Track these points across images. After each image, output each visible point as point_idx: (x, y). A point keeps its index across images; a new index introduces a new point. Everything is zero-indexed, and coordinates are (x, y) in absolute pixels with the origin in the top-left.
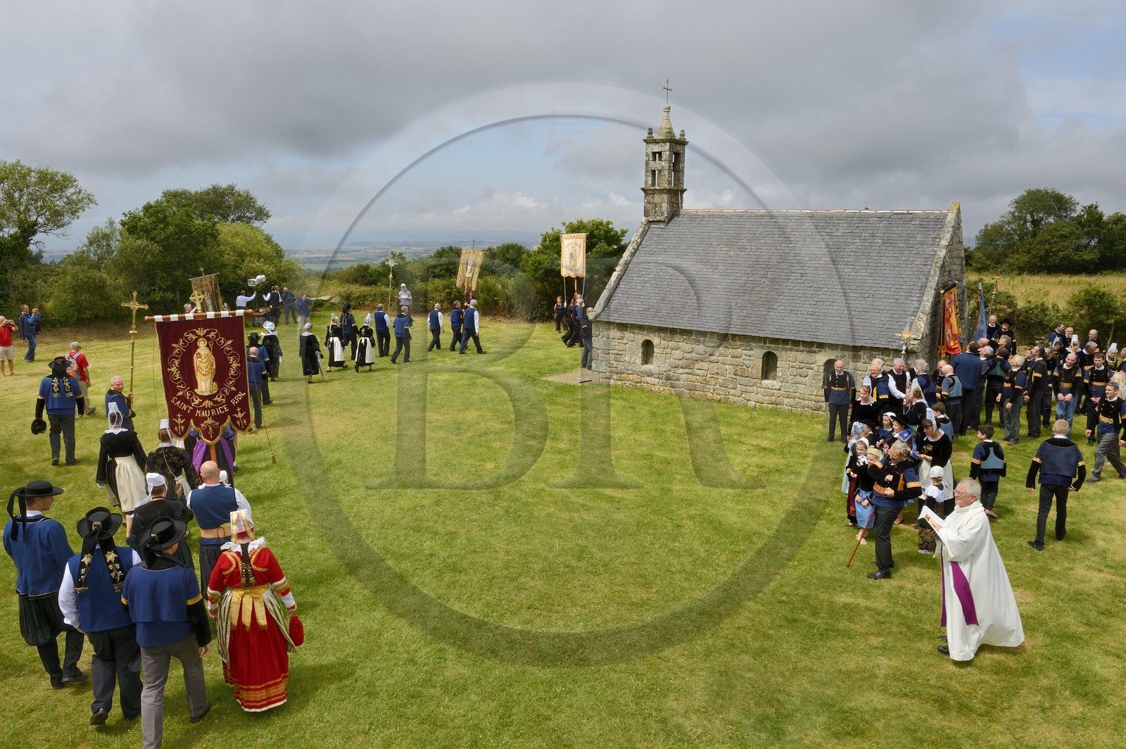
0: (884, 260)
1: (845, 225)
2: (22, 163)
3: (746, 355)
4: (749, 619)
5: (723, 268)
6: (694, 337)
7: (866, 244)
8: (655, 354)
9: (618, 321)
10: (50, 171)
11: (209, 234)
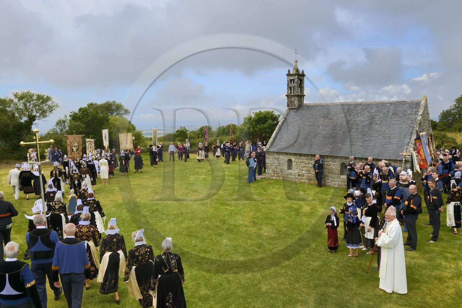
0: (393, 122)
1: (375, 107)
2: (31, 91)
3: (333, 164)
4: (334, 273)
5: (322, 127)
6: (310, 157)
7: (385, 115)
8: (293, 165)
9: (277, 151)
10: (42, 95)
11: (105, 120)
